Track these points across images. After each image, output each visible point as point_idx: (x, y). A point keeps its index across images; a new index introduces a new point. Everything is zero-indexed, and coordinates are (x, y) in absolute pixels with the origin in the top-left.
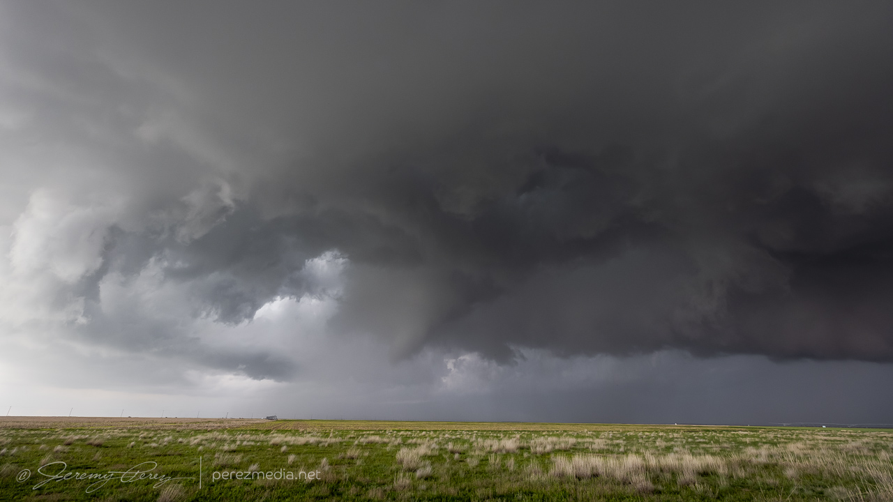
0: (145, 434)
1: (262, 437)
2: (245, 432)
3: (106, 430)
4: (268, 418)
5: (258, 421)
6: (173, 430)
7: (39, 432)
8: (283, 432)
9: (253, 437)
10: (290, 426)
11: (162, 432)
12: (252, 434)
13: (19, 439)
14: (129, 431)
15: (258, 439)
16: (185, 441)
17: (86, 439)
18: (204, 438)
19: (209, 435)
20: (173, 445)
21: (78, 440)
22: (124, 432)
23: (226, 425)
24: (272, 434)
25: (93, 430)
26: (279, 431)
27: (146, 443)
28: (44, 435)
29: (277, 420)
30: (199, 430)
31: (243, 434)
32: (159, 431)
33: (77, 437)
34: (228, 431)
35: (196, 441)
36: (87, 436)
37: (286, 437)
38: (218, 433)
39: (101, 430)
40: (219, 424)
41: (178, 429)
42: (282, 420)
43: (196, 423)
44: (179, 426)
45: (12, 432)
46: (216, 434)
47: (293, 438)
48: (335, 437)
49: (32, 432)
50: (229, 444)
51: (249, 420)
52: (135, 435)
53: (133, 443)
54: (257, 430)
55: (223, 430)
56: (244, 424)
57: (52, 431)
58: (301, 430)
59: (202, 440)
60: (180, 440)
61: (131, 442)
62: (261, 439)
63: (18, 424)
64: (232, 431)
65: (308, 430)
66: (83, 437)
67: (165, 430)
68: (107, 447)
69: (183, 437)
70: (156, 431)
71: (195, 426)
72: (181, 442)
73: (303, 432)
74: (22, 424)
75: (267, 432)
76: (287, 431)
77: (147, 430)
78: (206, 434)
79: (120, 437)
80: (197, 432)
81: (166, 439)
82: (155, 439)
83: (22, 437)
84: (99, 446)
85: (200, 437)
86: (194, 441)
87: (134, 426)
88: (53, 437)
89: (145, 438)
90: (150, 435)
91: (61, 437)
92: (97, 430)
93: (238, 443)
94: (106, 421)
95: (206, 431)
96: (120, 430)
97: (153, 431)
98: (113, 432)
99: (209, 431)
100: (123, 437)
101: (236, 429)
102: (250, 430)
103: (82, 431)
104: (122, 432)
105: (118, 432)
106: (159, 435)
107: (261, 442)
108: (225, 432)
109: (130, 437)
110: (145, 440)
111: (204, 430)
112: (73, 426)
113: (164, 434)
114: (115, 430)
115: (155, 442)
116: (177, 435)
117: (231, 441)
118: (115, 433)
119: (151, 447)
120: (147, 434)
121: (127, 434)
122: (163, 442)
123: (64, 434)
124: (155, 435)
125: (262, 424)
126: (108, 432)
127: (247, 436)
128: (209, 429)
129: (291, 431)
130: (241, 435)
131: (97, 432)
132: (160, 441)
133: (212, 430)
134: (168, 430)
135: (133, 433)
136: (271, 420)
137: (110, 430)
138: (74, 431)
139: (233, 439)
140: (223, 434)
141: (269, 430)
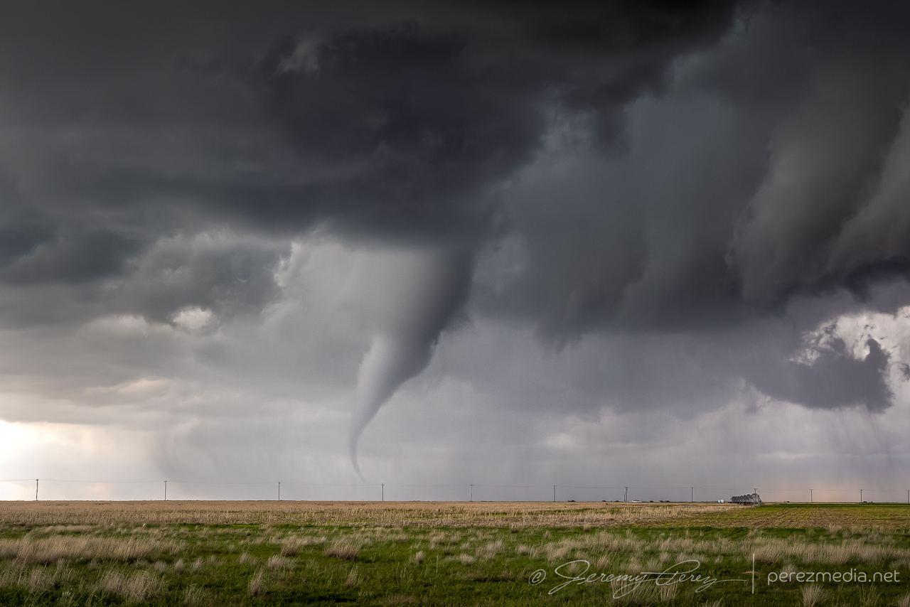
0: (441, 536)
1: (725, 544)
2: (678, 531)
3: (358, 527)
4: (736, 500)
5: (711, 509)
6: (504, 529)
7: (231, 531)
8: (782, 532)
9: (701, 545)
10: (803, 520)
11: (479, 533)
12: (696, 538)
13: (199, 543)
14: (406, 529)
15: (715, 549)
16: (534, 552)
17: (320, 547)
18: (578, 545)
19: (589, 540)
20: (508, 560)
21: (307, 547)
22: (397, 533)
23: (629, 516)
24: (752, 537)
25: (331, 528)
26: (770, 531)
27: (447, 554)
28: (243, 537)
29: (762, 505)
30: (563, 529)
31: (674, 538)
32: (470, 531)
33: (305, 541)
34: (635, 531)
35: (559, 553)
36: (323, 539)
37: (791, 543)
38: (610, 536)
39: (348, 529)
40: (609, 516)
41: (512, 525)
43: (554, 512)
44: (516, 520)
45: (182, 530)
46: (604, 537)
47: (812, 548)
49: (219, 531)
50: (643, 561)
51: (684, 504)
52: (421, 537)
53: (419, 555)
54: (708, 529)
55: (621, 529)
56: (674, 514)
57: (254, 528)
58: (832, 528)
59: (573, 550)
60: (522, 548)
61: (415, 551)
62: (725, 549)
63: (190, 515)
64: (645, 530)
65: (854, 528)
66: (316, 541)
67: (484, 528)
68: (369, 561)
69: (529, 544)
70: (464, 529)
71: (552, 520)
72: (524, 554)
73: (840, 534)
74: (197, 516)
75: (739, 533)
76: (792, 531)
77: (446, 528)
78: (581, 537)
79: (391, 542)
80: (558, 532)
81: (490, 547)
82: (465, 546)
83: (204, 540)
84: (349, 558)
85: (567, 544)
86: (555, 551)
87: (414, 521)
88: (259, 541)
89: (442, 544)
90: (454, 539)
91: (273, 540)
92: (340, 528)
93: (664, 557)
94: (355, 509)
95: (580, 531)
96: (386, 527)
97: (457, 529)
98: (374, 532)
99: (587, 531)
100: (397, 542)
101: (656, 526)
102: (692, 529)
103: (311, 530)
104: (392, 532)
105: (383, 532)
106: (473, 539)
107: (724, 555)
108: (628, 532)
109: (410, 542)
110: (446, 549)
111: (576, 528)
112: (292, 519)
113: (485, 537)
114: (377, 529)
115: (466, 551)
116: (512, 538)
117: (645, 553)
118: (378, 535)
119: (460, 563)
120: (447, 536)
121: (403, 537)
122: (485, 552)
123: (279, 534)
124: (465, 539)
125: (722, 514)
126: (363, 532)
127: (687, 543)
128: (587, 525)
129: (803, 530)
130: (669, 539)
131: (342, 531)
132: (479, 550)
133: (594, 529)
134: (491, 528)
135: (416, 533)
136: (745, 504)
137: (366, 526)
138: (295, 528)
139: (648, 548)
140: (625, 537)
141: (742, 529)
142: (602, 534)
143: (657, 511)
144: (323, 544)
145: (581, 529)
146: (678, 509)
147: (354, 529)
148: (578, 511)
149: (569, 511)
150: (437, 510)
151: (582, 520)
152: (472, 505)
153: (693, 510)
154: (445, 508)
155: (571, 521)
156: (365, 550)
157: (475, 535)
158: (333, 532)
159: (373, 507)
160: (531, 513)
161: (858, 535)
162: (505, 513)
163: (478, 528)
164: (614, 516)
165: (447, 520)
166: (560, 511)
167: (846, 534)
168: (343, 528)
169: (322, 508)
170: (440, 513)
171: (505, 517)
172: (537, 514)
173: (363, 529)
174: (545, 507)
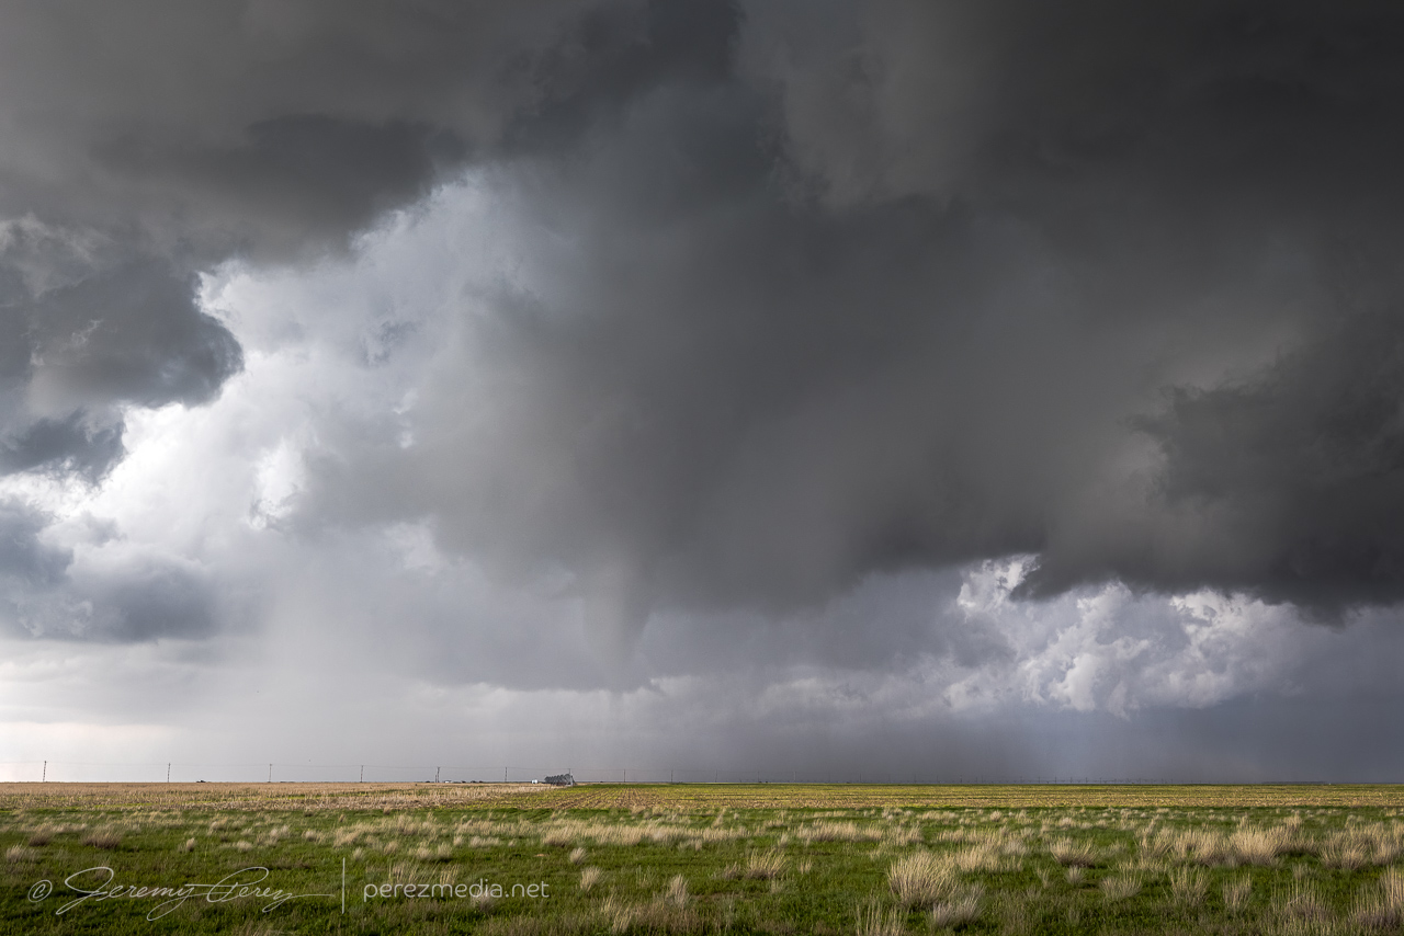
0: (223, 821)
1: (525, 826)
2: (481, 813)
3: (130, 812)
4: (549, 781)
5: (522, 789)
6: (296, 812)
8: (584, 814)
9: (501, 827)
10: (610, 800)
11: (269, 819)
12: (496, 821)
14: (186, 813)
15: (513, 831)
16: (321, 836)
17: (77, 835)
18: (370, 828)
19: (385, 824)
20: (290, 846)
21: (61, 835)
22: (175, 817)
23: (435, 798)
24: (554, 819)
25: (97, 813)
26: (574, 813)
27: (225, 840)
29: (576, 786)
30: (362, 811)
31: (475, 820)
32: (259, 815)
33: (60, 829)
34: (437, 812)
35: (349, 838)
36: (83, 826)
37: (590, 825)
38: (409, 818)
39: (118, 813)
40: (415, 798)
41: (308, 808)
42: (587, 787)
43: (355, 794)
44: (313, 802)
46: (403, 820)
47: (610, 829)
48: (727, 826)
50: (433, 845)
51: (497, 784)
52: (201, 822)
53: (191, 842)
54: (514, 810)
55: (421, 812)
56: (484, 795)
58: (635, 809)
59: (365, 835)
60: (309, 833)
61: (188, 838)
62: (522, 831)
64: (447, 813)
65: (656, 808)
66: (75, 827)
67: (276, 811)
68: (132, 850)
69: (318, 829)
70: (253, 813)
71: (351, 803)
72: (310, 839)
73: (641, 815)
75: (544, 814)
76: (595, 812)
77: (232, 812)
78: (377, 820)
79: (164, 828)
80: (355, 815)
81: (274, 832)
82: (246, 831)
84: (110, 847)
85: (360, 827)
86: (343, 836)
87: (199, 804)
89: (221, 829)
90: (236, 823)
91: (23, 827)
92: (109, 812)
93: (458, 840)
94: (132, 791)
95: (380, 813)
96: (164, 812)
97: (245, 813)
98: (148, 817)
99: (388, 814)
100: (171, 828)
101: (461, 808)
102: (496, 811)
103: (73, 815)
104: (168, 817)
105: (158, 817)
106: (258, 824)
107: (520, 838)
108: (429, 814)
109: (187, 828)
110: (223, 835)
111: (375, 811)
112: (53, 804)
113: (272, 821)
114: (152, 813)
115: (247, 838)
116: (303, 822)
117: (440, 836)
118: (150, 820)
119: (236, 850)
120: (230, 821)
121: (179, 822)
122: (267, 837)
123: (31, 820)
124: (250, 823)
125: (532, 794)
126: (134, 818)
127: (485, 825)
128: (387, 808)
129: (607, 811)
130: (470, 821)
131: (110, 816)
132: (261, 836)
133: (394, 811)
134: (283, 812)
135: (196, 818)
136: (558, 784)
137: (140, 811)
138: (54, 813)
139: (444, 831)
140: (423, 820)
141: (547, 811)
142: (401, 817)
143: (466, 792)
144: (84, 830)
145: (381, 811)
146: (489, 790)
147: (125, 813)
148: (383, 792)
149: (373, 793)
150: (227, 792)
151: (385, 803)
152: (269, 786)
153: (504, 791)
154: (236, 789)
155: (372, 803)
156: (130, 837)
157: (263, 820)
158: (97, 817)
159: (154, 789)
160: (332, 795)
161: (659, 815)
162: (303, 795)
163: (269, 812)
164: (420, 798)
165: (235, 803)
166: (363, 793)
167: (646, 815)
168: (113, 812)
169: (94, 790)
170: (231, 795)
171: (301, 799)
172: (337, 795)
173: (135, 814)
174: (349, 789)
